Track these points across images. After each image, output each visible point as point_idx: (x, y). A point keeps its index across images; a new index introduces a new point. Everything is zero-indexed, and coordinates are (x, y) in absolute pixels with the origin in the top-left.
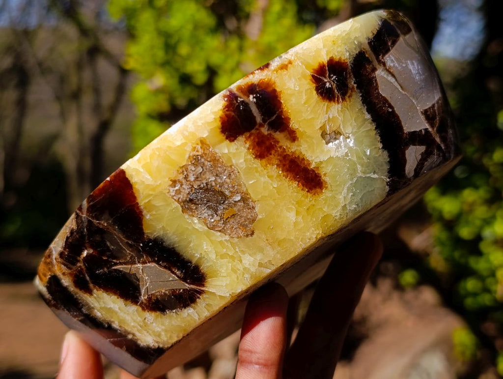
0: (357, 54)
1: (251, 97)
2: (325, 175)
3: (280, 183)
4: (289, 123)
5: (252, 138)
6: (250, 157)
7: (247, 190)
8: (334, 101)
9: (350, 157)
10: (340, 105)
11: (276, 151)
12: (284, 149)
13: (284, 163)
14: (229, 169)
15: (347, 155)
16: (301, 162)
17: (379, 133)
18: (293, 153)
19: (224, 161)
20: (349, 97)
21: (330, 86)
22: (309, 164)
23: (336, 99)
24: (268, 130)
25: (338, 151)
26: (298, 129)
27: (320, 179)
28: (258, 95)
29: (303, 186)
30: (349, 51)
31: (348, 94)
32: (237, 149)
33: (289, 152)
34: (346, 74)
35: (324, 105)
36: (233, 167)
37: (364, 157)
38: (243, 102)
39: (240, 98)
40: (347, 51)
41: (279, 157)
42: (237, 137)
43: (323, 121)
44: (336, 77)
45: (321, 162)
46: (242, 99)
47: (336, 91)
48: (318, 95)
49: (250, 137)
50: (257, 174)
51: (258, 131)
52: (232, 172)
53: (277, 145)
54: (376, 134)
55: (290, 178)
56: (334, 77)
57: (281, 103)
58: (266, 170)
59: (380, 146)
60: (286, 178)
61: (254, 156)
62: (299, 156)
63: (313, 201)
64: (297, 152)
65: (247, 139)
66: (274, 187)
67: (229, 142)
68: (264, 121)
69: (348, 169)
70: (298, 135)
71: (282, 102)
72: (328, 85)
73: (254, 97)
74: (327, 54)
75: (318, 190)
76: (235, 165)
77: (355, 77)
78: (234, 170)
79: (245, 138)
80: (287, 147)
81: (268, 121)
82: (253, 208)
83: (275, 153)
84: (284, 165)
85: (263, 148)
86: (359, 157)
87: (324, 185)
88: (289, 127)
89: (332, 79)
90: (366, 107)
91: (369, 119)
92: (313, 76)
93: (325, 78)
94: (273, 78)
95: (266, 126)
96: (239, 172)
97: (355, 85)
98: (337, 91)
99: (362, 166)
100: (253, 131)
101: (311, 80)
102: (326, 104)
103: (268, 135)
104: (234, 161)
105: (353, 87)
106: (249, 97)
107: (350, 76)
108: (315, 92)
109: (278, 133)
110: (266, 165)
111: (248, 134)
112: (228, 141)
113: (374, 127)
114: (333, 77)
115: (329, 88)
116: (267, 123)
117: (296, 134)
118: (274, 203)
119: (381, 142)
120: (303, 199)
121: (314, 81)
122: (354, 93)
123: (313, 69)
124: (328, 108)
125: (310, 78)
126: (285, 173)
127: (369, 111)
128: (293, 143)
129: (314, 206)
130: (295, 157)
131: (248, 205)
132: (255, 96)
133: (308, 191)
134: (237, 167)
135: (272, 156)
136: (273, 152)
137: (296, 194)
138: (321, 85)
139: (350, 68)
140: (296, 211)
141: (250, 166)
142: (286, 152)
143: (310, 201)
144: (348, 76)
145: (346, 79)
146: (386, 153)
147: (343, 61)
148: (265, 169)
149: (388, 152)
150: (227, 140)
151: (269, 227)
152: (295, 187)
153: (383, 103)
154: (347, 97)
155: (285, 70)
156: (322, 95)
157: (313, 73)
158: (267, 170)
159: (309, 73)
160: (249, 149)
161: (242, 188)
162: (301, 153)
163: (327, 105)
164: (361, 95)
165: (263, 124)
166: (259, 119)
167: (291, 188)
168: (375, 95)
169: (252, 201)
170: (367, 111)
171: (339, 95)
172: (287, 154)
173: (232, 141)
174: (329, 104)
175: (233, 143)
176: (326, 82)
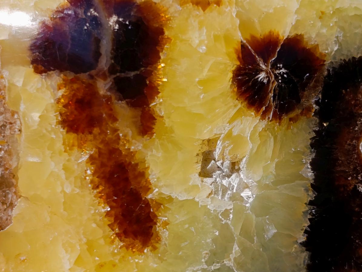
0: (354, 58)
1: (114, 18)
2: (166, 224)
3: (77, 190)
4: (153, 99)
5: (75, 86)
6: (54, 118)
7: (17, 168)
8: (257, 111)
9: (230, 222)
10: (264, 124)
11: (103, 132)
12: (119, 138)
13: (105, 160)
14: (8, 115)
15: (226, 214)
16: (136, 177)
17: (313, 215)
18: (131, 154)
19: (7, 97)
20: (291, 119)
21: (265, 81)
22: (148, 189)
23: (264, 108)
24: (110, 89)
25: (212, 198)
26: (162, 117)
27: (151, 227)
28: (127, 23)
29: (116, 218)
30: (340, 45)
31: (292, 115)
32: (38, 90)
33: (124, 146)
34: (309, 78)
35: (235, 106)
36: (16, 116)
37: (255, 238)
38: (94, 18)
39: (95, 10)
40: (337, 41)
41: (101, 146)
42: (50, 70)
43: (215, 131)
44: (286, 73)
45: (170, 199)
46: (96, 14)
47: (271, 95)
48: (232, 82)
49: (72, 81)
50: (48, 153)
51: (91, 81)
52: (11, 123)
53: (109, 123)
54: (305, 213)
55: (100, 193)
56: (283, 70)
57: (160, 58)
58: (66, 154)
59: (302, 238)
60: (94, 188)
61: (60, 118)
62: (137, 165)
63: (118, 257)
64: (138, 156)
65: (66, 83)
66: (63, 191)
67: (33, 70)
68: (112, 70)
69: (214, 240)
70: (157, 128)
71: (162, 57)
72: (262, 76)
73: (118, 22)
74: (295, 27)
75: (138, 244)
76: (21, 114)
77: (324, 94)
78: (15, 123)
79: (64, 80)
80: (125, 136)
81: (118, 74)
82: (12, 205)
83: (100, 134)
84: (103, 165)
85: (84, 115)
86: (245, 232)
87: (152, 241)
88: (148, 105)
89: (277, 72)
90: (314, 155)
91: (308, 179)
92: (243, 46)
93: (265, 61)
94: (172, 10)
95: (109, 80)
96: (20, 130)
97: (315, 107)
98: (274, 97)
99: (244, 250)
100: (84, 76)
101: (237, 51)
102: (240, 106)
103: (104, 96)
104: (22, 107)
105: (309, 109)
106: (110, 16)
107: (315, 87)
108: (231, 75)
109: (123, 103)
110: (73, 146)
111: (71, 76)
112: (30, 69)
113: (310, 199)
114: (281, 69)
115: (262, 83)
116: (114, 76)
117: (154, 124)
118: (48, 219)
119: (306, 232)
120: (102, 242)
121: (241, 56)
122: (304, 118)
123: (253, 37)
124: (239, 113)
125: (236, 47)
126: (96, 180)
127: (314, 165)
128: (139, 138)
129: (114, 266)
130: (130, 163)
131: (5, 196)
132: (121, 20)
133: (118, 235)
134: (22, 121)
135: (90, 137)
136: (96, 130)
137: (94, 225)
138: (250, 69)
139: (326, 73)
140: (79, 255)
141: (45, 131)
142: (118, 144)
143: (114, 254)
144: (311, 85)
145: (304, 86)
146: (305, 256)
147: (318, 55)
148: (65, 151)
149: (312, 258)
150: (31, 66)
151: (19, 255)
152: (100, 214)
153: (355, 169)
154: (285, 118)
155: (200, 8)
156: (239, 86)
157: (248, 41)
158: (70, 155)
159: (239, 37)
160: (58, 101)
161: (11, 160)
162: (144, 162)
163: (240, 109)
164: (317, 129)
165: (107, 74)
166: (104, 63)
167: (92, 212)
168: (347, 147)
169: (15, 193)
170: (311, 164)
171: (273, 105)
172: (118, 149)
173: (38, 71)
174: (245, 109)
175: (37, 77)
176: (262, 71)
